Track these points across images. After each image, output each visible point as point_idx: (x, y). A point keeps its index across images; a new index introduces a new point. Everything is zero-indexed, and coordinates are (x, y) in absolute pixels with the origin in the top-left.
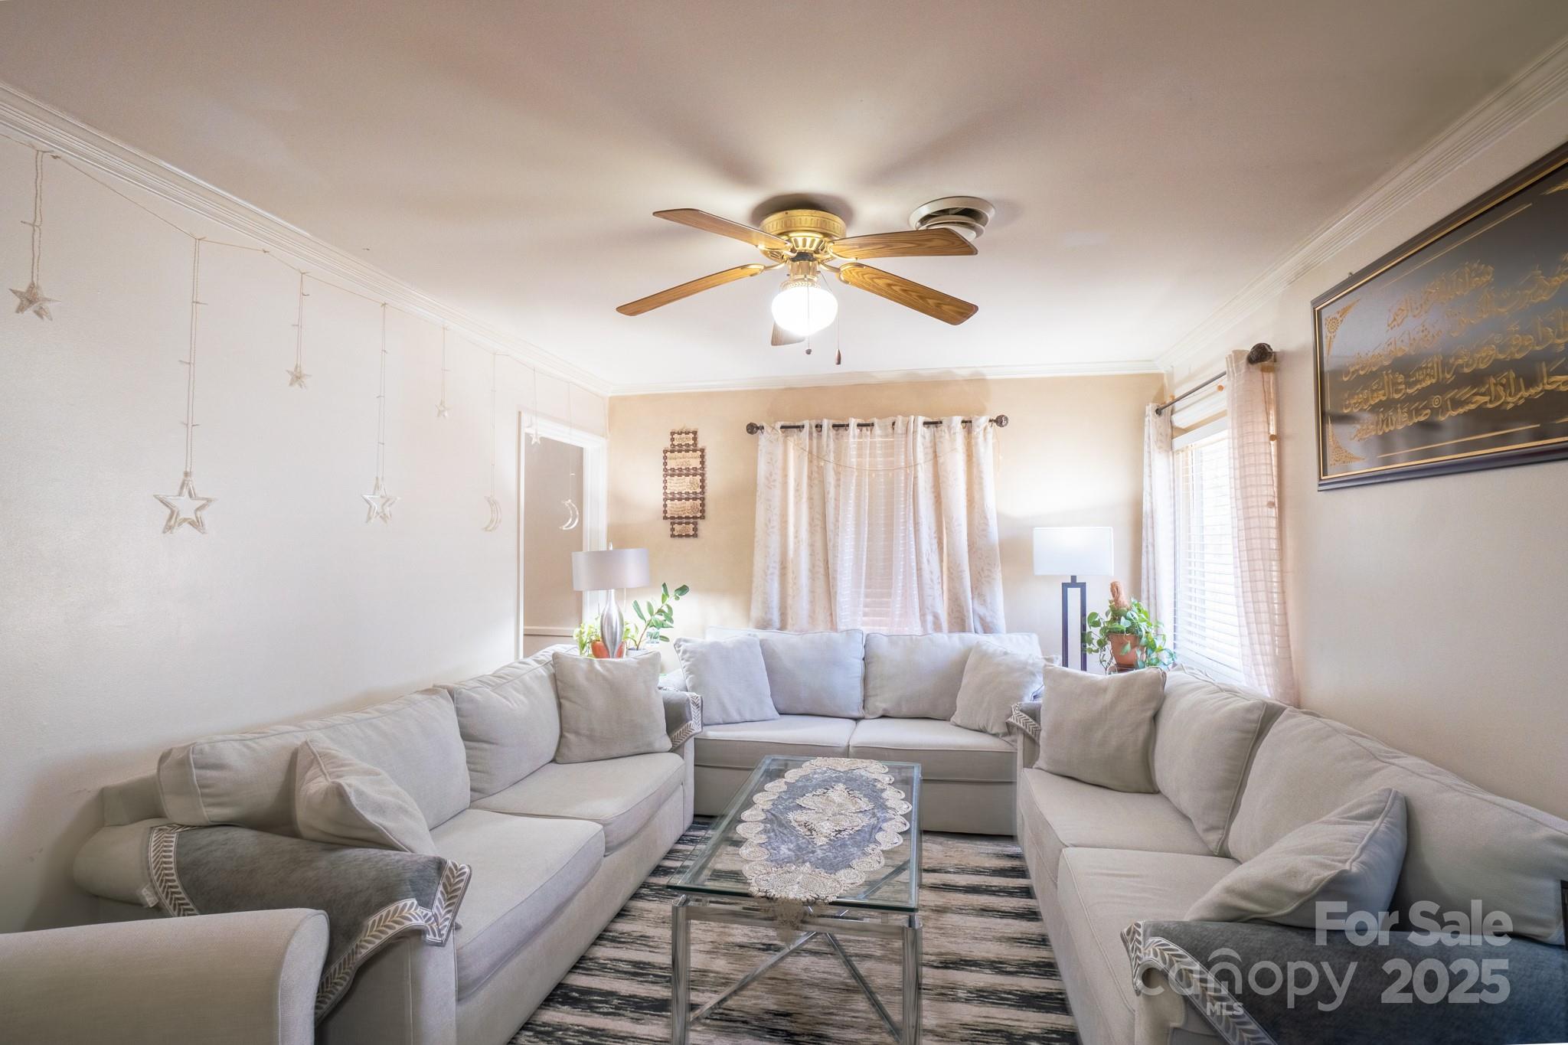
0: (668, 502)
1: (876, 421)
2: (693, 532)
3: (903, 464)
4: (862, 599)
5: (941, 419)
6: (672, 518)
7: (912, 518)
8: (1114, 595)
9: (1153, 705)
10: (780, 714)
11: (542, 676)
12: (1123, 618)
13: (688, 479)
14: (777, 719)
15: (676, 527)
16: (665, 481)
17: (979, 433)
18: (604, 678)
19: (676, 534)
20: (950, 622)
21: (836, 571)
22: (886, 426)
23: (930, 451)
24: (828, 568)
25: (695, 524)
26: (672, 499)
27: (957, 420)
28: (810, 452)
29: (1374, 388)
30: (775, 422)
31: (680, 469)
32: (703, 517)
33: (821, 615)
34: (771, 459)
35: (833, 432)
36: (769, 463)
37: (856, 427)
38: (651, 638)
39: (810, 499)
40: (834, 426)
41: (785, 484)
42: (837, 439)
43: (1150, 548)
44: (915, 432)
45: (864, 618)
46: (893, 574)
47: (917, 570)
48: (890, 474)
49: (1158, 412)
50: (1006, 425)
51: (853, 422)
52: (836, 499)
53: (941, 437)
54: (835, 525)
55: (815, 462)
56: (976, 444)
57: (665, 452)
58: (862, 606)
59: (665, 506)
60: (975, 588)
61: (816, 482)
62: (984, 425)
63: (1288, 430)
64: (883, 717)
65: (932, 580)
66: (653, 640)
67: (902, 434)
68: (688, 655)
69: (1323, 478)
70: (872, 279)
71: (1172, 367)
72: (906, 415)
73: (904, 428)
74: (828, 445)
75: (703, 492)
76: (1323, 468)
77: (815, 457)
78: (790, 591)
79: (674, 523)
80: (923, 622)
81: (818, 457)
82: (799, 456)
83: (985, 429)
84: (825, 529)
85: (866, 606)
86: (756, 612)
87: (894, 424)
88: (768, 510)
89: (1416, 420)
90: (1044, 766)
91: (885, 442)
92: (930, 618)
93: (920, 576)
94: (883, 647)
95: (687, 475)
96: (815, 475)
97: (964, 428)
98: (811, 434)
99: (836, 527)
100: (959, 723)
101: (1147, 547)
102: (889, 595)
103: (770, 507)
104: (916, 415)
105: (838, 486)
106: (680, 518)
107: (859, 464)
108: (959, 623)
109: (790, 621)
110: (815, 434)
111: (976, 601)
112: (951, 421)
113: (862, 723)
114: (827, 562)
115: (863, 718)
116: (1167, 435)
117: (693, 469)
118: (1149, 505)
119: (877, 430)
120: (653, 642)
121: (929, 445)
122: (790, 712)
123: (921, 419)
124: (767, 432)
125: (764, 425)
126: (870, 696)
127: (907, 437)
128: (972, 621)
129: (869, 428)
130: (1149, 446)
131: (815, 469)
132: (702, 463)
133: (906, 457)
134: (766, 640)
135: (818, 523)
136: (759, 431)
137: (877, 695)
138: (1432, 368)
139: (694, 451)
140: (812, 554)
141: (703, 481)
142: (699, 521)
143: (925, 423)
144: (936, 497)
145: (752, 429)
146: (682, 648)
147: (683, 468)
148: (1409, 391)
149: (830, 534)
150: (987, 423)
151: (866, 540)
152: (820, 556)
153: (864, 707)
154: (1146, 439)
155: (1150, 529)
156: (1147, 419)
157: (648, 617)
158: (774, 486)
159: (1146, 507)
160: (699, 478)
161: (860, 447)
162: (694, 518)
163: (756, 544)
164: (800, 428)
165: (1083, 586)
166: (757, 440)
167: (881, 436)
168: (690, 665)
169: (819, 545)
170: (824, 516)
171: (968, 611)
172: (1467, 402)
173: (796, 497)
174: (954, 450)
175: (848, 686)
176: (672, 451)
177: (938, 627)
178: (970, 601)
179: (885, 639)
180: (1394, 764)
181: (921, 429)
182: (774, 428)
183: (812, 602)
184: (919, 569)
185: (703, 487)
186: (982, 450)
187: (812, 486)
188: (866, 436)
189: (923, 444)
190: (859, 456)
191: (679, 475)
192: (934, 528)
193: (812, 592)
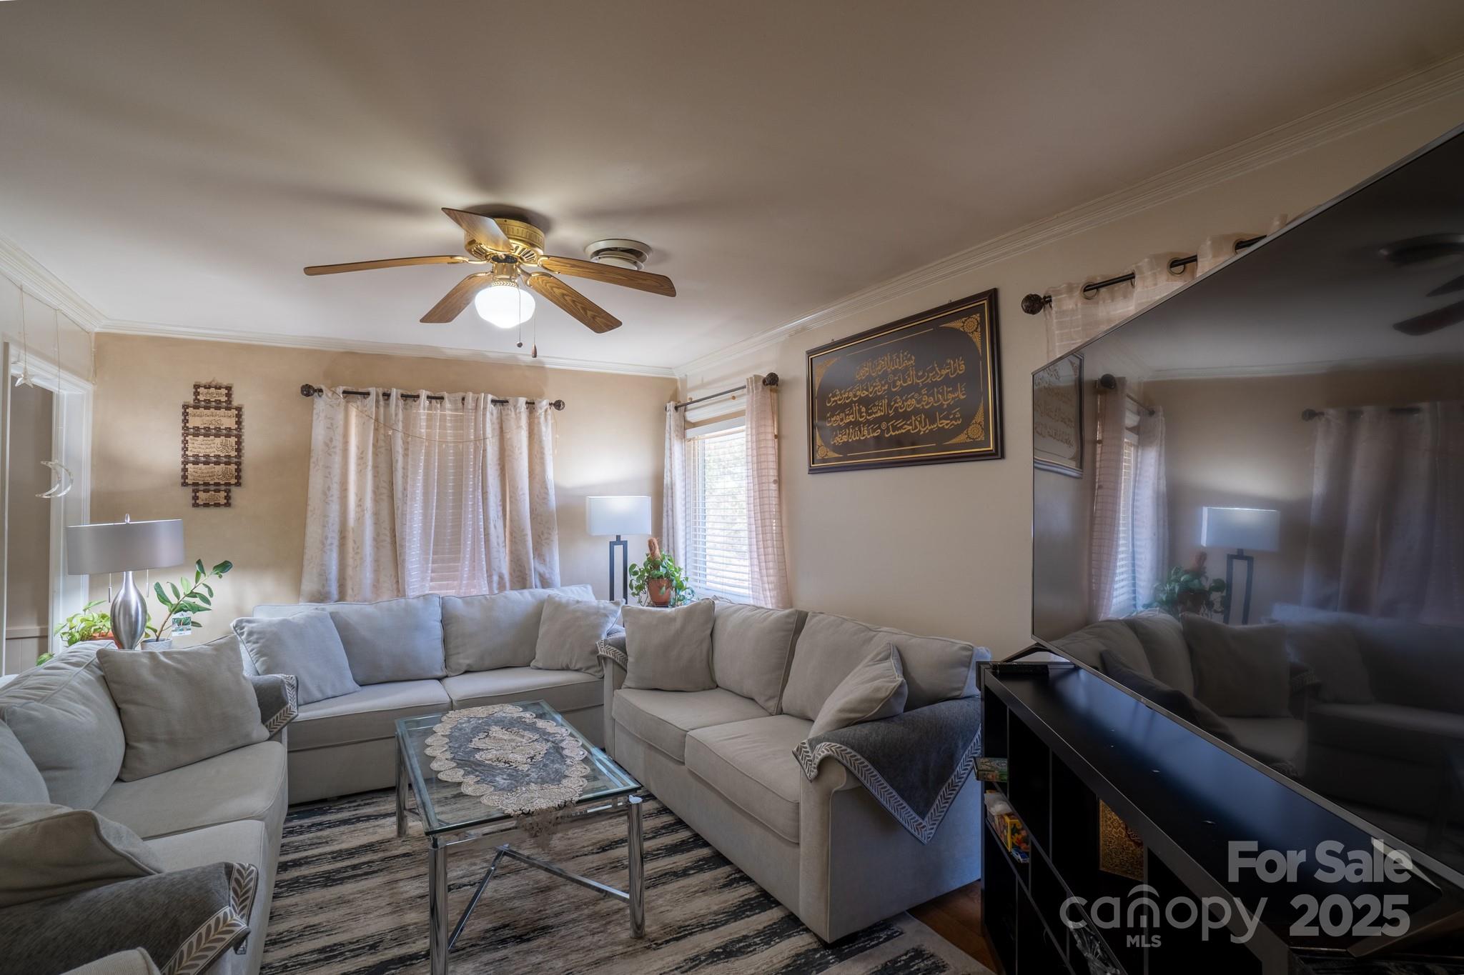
0: (190, 466)
1: (446, 395)
2: (225, 501)
3: (472, 437)
4: (430, 565)
5: (508, 398)
6: (195, 484)
7: (480, 487)
8: (651, 550)
9: (710, 626)
10: (361, 686)
11: (90, 680)
12: (661, 568)
13: (218, 440)
14: (359, 691)
15: (201, 494)
16: (185, 442)
17: (540, 414)
18: (178, 672)
19: (201, 503)
20: (511, 581)
21: (403, 539)
22: (456, 400)
23: (497, 427)
24: (395, 536)
25: (228, 491)
26: (195, 463)
27: (522, 401)
28: (377, 420)
29: (847, 413)
30: (338, 385)
31: (207, 429)
32: (238, 484)
33: (387, 583)
34: (332, 424)
35: (401, 402)
36: (328, 428)
37: (426, 399)
38: (179, 624)
39: (375, 467)
40: (402, 396)
41: (345, 451)
42: (406, 409)
43: (670, 512)
44: (485, 408)
45: (431, 583)
46: (462, 541)
47: (485, 535)
48: (461, 446)
49: (676, 408)
50: (563, 408)
51: (424, 394)
52: (404, 468)
53: (507, 415)
54: (403, 494)
55: (382, 431)
56: (539, 423)
57: (186, 407)
58: (430, 572)
59: (185, 470)
60: (535, 549)
61: (383, 450)
62: (545, 408)
63: (784, 432)
64: (466, 672)
65: (498, 544)
66: (181, 627)
67: (472, 409)
68: (255, 636)
69: (812, 465)
70: (552, 288)
71: (686, 375)
72: (476, 392)
73: (474, 405)
74: (396, 415)
75: (239, 456)
76: (813, 459)
77: (382, 427)
78: (350, 561)
79: (198, 491)
80: (490, 582)
81: (384, 425)
82: (364, 423)
83: (546, 411)
84: (392, 497)
85: (433, 572)
86: (309, 585)
87: (463, 399)
88: (327, 477)
89: (872, 435)
90: (633, 685)
91: (457, 416)
92: (495, 578)
93: (487, 540)
94: (459, 606)
95: (217, 436)
96: (381, 443)
97: (527, 408)
98: (377, 401)
99: (405, 496)
100: (540, 665)
101: (667, 511)
102: (456, 560)
103: (330, 473)
104: (486, 393)
105: (406, 455)
106: (206, 484)
107: (428, 435)
108: (520, 580)
109: (350, 592)
110: (382, 403)
111: (536, 561)
112: (517, 401)
113: (447, 681)
114: (393, 530)
115: (447, 677)
116: (681, 427)
117: (226, 429)
118: (669, 479)
119: (447, 404)
120: (182, 630)
121: (496, 421)
122: (371, 682)
123: (490, 397)
124: (327, 395)
125: (323, 387)
126: (451, 655)
127: (476, 412)
128: (534, 579)
129: (438, 401)
130: (670, 435)
131: (382, 437)
132: (239, 423)
133: (475, 430)
134: (337, 612)
135: (385, 491)
136: (316, 394)
137: (458, 653)
138: (881, 406)
139: (228, 409)
140: (377, 523)
141: (239, 443)
142: (233, 489)
143: (493, 401)
144: (501, 469)
145: (308, 391)
146: (246, 630)
147: (212, 427)
148: (868, 418)
149: (398, 503)
150: (548, 406)
151: (435, 508)
152: (386, 524)
153: (446, 667)
154: (667, 428)
155: (670, 498)
156: (668, 414)
157: (174, 600)
158: (335, 453)
159: (667, 480)
160: (233, 440)
161: (430, 418)
162: (227, 484)
163: (309, 514)
164: (368, 394)
165: (625, 544)
166: (313, 403)
167: (451, 410)
168: (260, 647)
169: (385, 514)
170: (391, 484)
171: (530, 570)
172: (901, 428)
173: (358, 465)
174: (519, 427)
175: (429, 647)
176: (196, 407)
177: (502, 587)
178: (532, 561)
179: (459, 601)
180: (880, 631)
181: (490, 406)
182: (334, 393)
183: (377, 571)
184: (487, 535)
185: (239, 450)
186: (544, 429)
187: (377, 455)
188: (436, 409)
189: (491, 421)
190: (428, 427)
191: (206, 435)
192: (499, 497)
193: (377, 561)
